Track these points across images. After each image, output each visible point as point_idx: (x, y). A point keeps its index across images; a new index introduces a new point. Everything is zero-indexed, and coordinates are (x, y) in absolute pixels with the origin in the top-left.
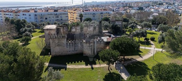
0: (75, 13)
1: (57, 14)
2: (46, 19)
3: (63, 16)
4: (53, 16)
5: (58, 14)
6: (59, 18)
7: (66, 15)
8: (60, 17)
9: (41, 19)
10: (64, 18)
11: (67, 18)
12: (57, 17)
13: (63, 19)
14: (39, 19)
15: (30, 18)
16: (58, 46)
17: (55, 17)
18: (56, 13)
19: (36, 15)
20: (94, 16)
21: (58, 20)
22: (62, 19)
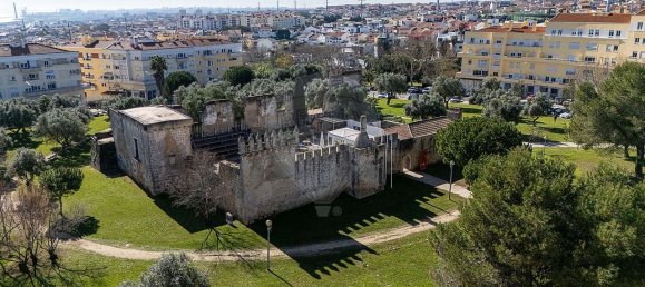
0: (95, 56)
1: (27, 65)
3: (56, 69)
4: (12, 72)
5: (32, 64)
6: (42, 81)
7: (73, 67)
8: (42, 75)
10: (61, 76)
11: (75, 78)
12: (32, 77)
13: (58, 85)
16: (268, 179)
17: (20, 77)
18: (22, 59)
20: (182, 65)
21: (34, 88)
22: (53, 86)
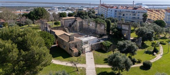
2: (124, 15)
4: (131, 13)
5: (135, 12)
6: (136, 16)
9: (119, 15)
12: (134, 15)
13: (140, 18)
14: (118, 15)
15: (111, 13)
17: (132, 14)
19: (116, 11)
21: (134, 17)
22: (138, 18)
